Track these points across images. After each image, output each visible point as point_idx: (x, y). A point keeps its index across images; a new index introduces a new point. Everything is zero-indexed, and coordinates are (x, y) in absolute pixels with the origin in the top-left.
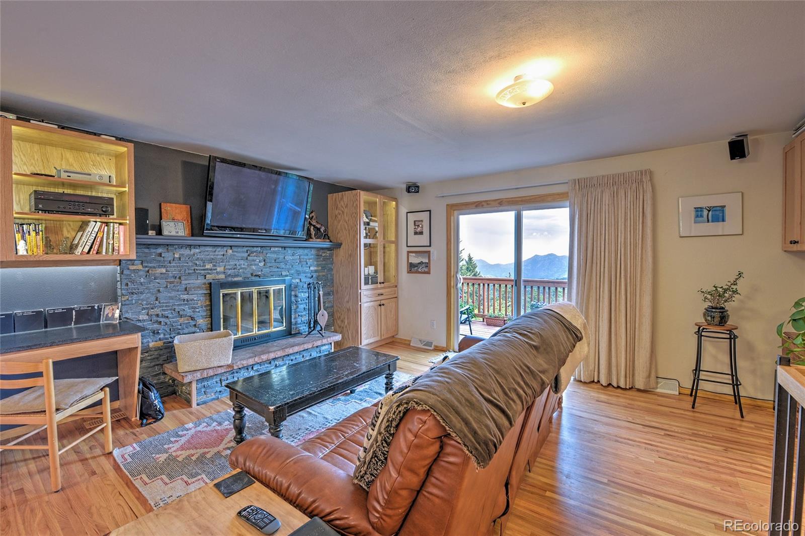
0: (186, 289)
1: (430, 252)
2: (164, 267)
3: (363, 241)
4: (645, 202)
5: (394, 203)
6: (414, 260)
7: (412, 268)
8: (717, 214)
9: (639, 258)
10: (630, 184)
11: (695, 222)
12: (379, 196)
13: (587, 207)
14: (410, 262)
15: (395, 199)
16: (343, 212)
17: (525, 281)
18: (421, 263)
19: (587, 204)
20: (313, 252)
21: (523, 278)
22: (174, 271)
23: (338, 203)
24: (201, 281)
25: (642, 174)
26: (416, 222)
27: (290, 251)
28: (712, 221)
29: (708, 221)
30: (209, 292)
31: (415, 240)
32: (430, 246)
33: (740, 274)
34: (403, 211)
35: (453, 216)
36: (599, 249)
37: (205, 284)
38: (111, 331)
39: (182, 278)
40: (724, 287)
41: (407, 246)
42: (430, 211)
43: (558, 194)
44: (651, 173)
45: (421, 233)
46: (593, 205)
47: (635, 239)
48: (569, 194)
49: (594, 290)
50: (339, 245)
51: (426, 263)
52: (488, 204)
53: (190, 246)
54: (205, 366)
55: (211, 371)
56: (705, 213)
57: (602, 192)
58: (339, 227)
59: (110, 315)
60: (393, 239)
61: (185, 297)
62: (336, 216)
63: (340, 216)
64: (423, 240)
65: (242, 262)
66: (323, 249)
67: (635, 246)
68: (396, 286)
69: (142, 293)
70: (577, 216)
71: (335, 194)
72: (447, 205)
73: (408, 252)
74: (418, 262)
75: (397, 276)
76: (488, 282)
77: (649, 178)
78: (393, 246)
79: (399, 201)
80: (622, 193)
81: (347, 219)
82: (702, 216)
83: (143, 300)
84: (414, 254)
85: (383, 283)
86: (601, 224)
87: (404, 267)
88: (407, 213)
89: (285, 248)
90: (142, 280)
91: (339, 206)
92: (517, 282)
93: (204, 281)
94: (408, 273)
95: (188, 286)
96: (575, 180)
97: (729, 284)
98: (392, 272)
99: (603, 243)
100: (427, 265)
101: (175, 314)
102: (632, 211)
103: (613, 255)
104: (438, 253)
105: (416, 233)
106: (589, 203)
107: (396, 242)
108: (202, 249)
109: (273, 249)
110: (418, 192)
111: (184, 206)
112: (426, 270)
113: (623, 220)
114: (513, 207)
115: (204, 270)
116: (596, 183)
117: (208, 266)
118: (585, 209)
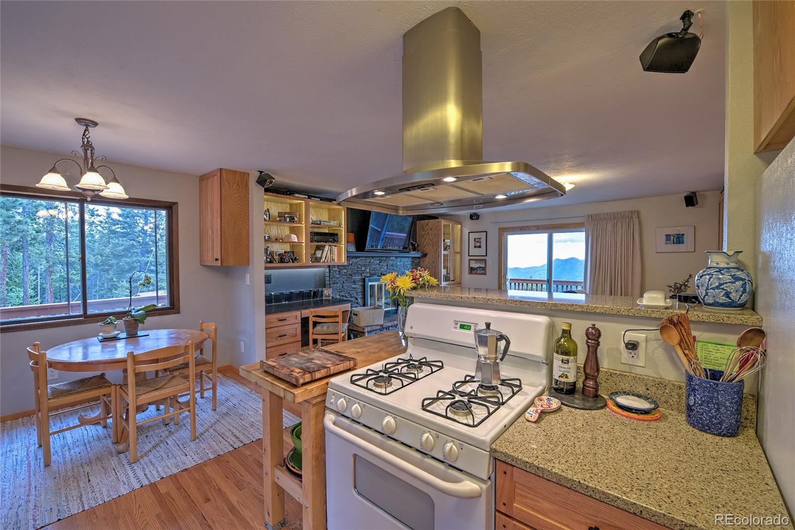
0: (354, 281)
1: (486, 260)
2: (346, 269)
3: (443, 252)
4: (634, 231)
5: (459, 226)
6: (474, 265)
7: (472, 270)
8: (679, 239)
9: (630, 265)
10: (625, 219)
11: (666, 244)
12: (451, 222)
13: (597, 233)
14: (471, 266)
15: (460, 223)
16: (428, 233)
17: (554, 281)
18: (480, 267)
19: (597, 230)
20: (410, 259)
21: (553, 279)
22: (350, 272)
23: (425, 227)
24: (360, 277)
25: (632, 213)
26: (476, 239)
27: (399, 259)
28: (676, 243)
29: (674, 243)
30: (363, 284)
31: (474, 251)
32: (486, 256)
33: (690, 276)
34: (466, 231)
35: (504, 236)
36: (604, 259)
37: (361, 279)
38: (327, 303)
39: (353, 275)
40: (681, 283)
41: (469, 256)
42: (486, 232)
43: (578, 224)
44: (638, 212)
45: (480, 247)
46: (600, 232)
47: (628, 253)
48: (585, 224)
49: (601, 286)
50: (425, 255)
51: (483, 267)
52: (529, 229)
53: (356, 257)
54: (372, 324)
55: (374, 327)
56: (672, 237)
57: (607, 223)
58: (425, 243)
59: (327, 294)
60: (459, 251)
61: (353, 286)
62: (423, 236)
63: (426, 236)
64: (482, 252)
65: (377, 266)
66: (415, 257)
67: (628, 258)
68: (460, 283)
69: (337, 283)
70: (590, 238)
71: (422, 221)
72: (499, 228)
73: (470, 260)
74: (477, 267)
75: (461, 276)
76: (523, 282)
77: (636, 216)
78: (458, 256)
79: (463, 224)
80: (619, 225)
81: (431, 238)
82: (670, 240)
83: (338, 287)
84: (474, 261)
85: (454, 281)
86: (606, 244)
87: (466, 269)
88: (469, 233)
89: (396, 257)
90: (338, 276)
91: (426, 229)
92: (549, 281)
93: (361, 277)
94: (469, 274)
95: (355, 280)
96: (589, 215)
97: (684, 281)
98: (458, 273)
99: (607, 255)
100: (484, 269)
101: (350, 296)
102: (626, 236)
103: (613, 264)
104: (492, 261)
105: (475, 247)
106: (598, 230)
107: (461, 253)
108: (361, 258)
109: (391, 258)
110: (478, 219)
111: (352, 234)
112: (483, 272)
113: (620, 241)
114: (547, 231)
115: (362, 271)
116: (603, 218)
117: (363, 269)
118: (595, 234)
